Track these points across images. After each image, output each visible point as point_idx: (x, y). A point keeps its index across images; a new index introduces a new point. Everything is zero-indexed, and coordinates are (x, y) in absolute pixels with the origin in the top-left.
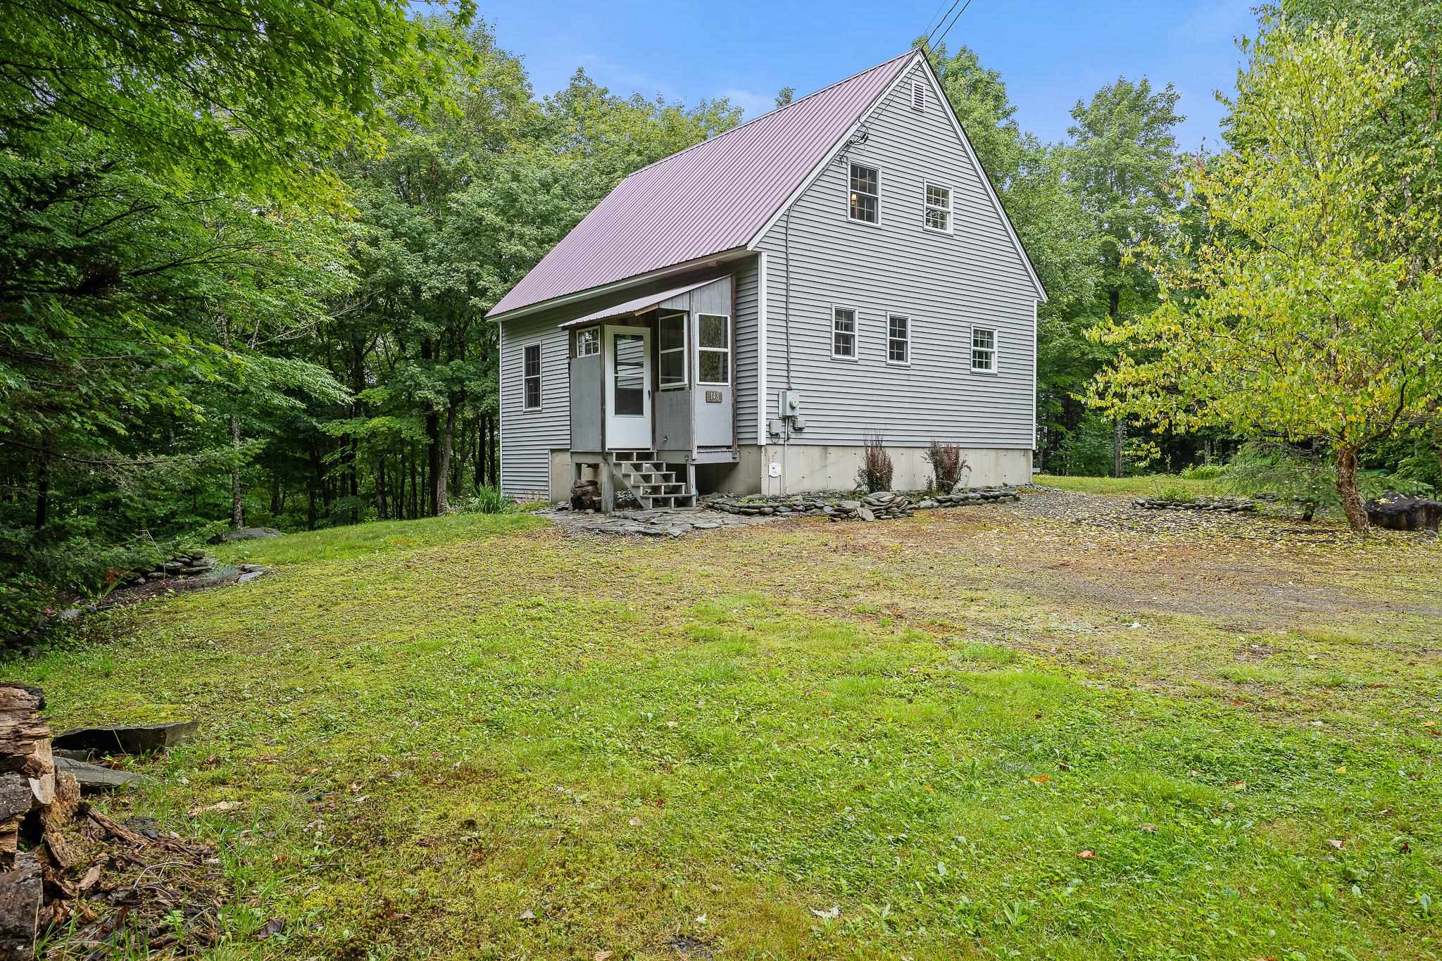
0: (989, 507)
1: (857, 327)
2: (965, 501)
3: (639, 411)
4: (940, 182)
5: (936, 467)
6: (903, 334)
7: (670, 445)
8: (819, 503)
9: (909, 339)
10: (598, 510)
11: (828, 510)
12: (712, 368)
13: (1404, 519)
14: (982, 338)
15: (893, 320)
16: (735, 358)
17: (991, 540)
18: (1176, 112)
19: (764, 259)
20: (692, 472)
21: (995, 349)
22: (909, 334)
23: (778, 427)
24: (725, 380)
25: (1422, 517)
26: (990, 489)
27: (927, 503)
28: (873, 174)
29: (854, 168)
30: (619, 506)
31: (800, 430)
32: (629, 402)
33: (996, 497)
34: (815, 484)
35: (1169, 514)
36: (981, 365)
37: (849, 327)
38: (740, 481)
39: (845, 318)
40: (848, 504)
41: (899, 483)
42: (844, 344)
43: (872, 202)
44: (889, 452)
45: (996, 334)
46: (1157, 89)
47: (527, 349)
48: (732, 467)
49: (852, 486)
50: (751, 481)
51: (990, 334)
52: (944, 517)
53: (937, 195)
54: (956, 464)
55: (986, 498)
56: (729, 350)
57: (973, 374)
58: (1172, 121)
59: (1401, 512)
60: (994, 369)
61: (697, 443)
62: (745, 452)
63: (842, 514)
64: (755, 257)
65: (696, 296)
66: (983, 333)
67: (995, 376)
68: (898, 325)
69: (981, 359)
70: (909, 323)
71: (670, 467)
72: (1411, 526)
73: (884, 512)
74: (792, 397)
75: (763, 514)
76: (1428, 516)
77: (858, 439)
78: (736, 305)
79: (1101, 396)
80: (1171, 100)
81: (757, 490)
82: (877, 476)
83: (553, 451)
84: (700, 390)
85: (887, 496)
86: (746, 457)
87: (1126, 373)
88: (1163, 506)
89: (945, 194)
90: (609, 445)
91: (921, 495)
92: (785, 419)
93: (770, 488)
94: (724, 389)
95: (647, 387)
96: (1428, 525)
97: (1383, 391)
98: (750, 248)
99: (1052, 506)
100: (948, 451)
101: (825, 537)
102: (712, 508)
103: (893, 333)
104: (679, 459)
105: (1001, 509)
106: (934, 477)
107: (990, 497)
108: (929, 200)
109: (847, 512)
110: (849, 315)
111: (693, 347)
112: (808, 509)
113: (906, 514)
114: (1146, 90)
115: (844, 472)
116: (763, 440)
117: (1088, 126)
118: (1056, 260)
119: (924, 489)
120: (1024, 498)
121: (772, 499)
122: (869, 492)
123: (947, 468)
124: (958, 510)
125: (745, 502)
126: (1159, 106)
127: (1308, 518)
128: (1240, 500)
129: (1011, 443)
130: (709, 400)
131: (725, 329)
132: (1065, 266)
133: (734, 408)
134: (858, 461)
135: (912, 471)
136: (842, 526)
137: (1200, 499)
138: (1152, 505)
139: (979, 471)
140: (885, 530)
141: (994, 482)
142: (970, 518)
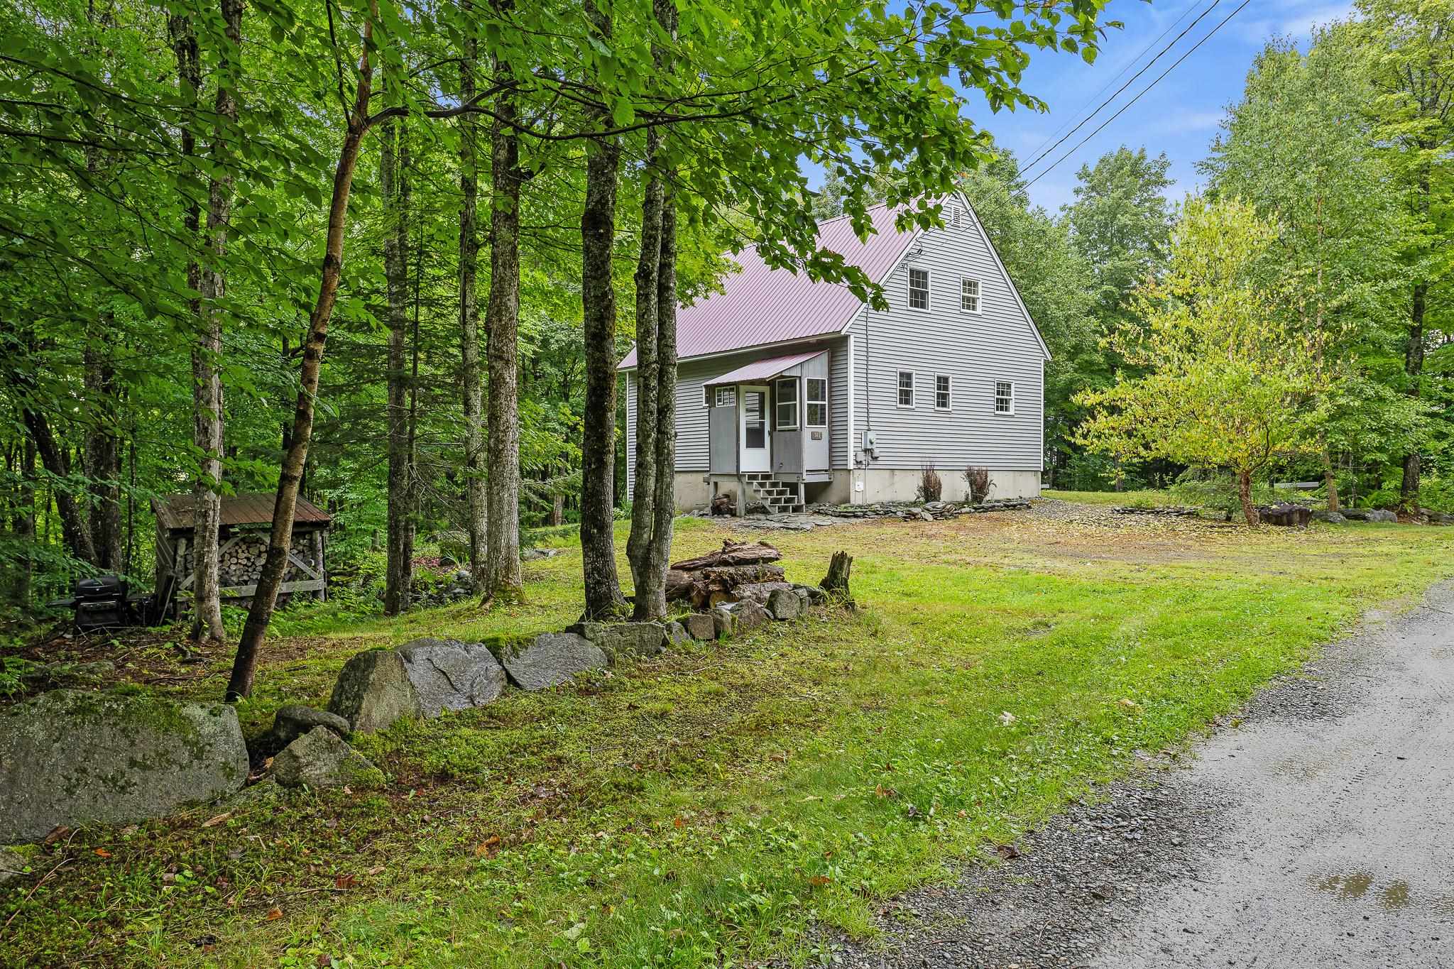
0: (1010, 512)
1: (914, 385)
2: (993, 508)
3: (763, 446)
4: (972, 277)
5: (971, 485)
6: (946, 388)
7: (785, 469)
8: (893, 509)
9: (950, 392)
10: (734, 515)
11: (899, 514)
12: (816, 415)
13: (1285, 518)
14: (1003, 389)
15: (939, 378)
16: (830, 409)
17: (1013, 531)
18: (1168, 176)
19: (852, 340)
20: (802, 488)
21: (1013, 397)
22: (950, 388)
23: (861, 457)
24: (824, 423)
25: (1296, 517)
26: (1009, 500)
27: (967, 509)
28: (925, 274)
29: (912, 271)
30: (750, 511)
31: (876, 458)
32: (755, 438)
33: (1015, 506)
34: (886, 497)
35: (1134, 517)
36: (1002, 409)
37: (909, 384)
38: (834, 495)
39: (906, 379)
40: (915, 510)
41: (945, 496)
42: (905, 397)
43: (924, 295)
44: (939, 474)
45: (1013, 386)
46: (1151, 156)
48: (827, 485)
49: (913, 498)
50: (843, 495)
51: (1009, 386)
52: (980, 518)
53: (970, 285)
54: (985, 482)
55: (1007, 506)
56: (826, 403)
57: (996, 415)
58: (1164, 183)
59: (1283, 514)
60: (1012, 412)
61: (806, 468)
62: (838, 474)
63: (911, 516)
64: (846, 338)
65: (806, 366)
66: (1003, 385)
67: (1012, 416)
68: (943, 382)
69: (1002, 404)
70: (950, 380)
71: (784, 485)
72: (1290, 523)
73: (940, 515)
74: (871, 436)
75: (856, 516)
76: (1301, 517)
77: (917, 464)
78: (831, 371)
79: (1085, 436)
80: (1163, 168)
81: (847, 500)
82: (930, 491)
84: (807, 431)
85: (940, 505)
86: (839, 478)
87: (1103, 421)
88: (1132, 512)
89: (976, 285)
90: (742, 469)
91: (962, 505)
92: (866, 451)
93: (856, 499)
94: (823, 430)
95: (767, 428)
96: (1300, 522)
97: (1256, 437)
98: (843, 333)
99: (1055, 513)
100: (979, 472)
101: (904, 531)
102: (819, 513)
103: (939, 388)
104: (793, 479)
105: (1018, 514)
106: (970, 491)
107: (1010, 506)
108: (964, 291)
109: (914, 515)
110: (909, 376)
111: (803, 401)
112: (886, 513)
113: (955, 516)
114: (1143, 158)
115: (908, 488)
116: (851, 465)
117: (1093, 188)
118: (1059, 314)
119: (963, 500)
120: (1035, 506)
121: (860, 507)
122: (927, 501)
123: (979, 485)
124: (989, 514)
125: (841, 508)
126: (1153, 171)
127: (1228, 519)
128: (1188, 508)
129: (1024, 465)
130: (813, 438)
131: (823, 388)
132: (1067, 319)
133: (831, 443)
134: (917, 480)
135: (955, 487)
136: (913, 524)
137: (1159, 506)
138: (1124, 511)
139: (1002, 487)
140: (943, 527)
141: (1013, 495)
142: (997, 520)
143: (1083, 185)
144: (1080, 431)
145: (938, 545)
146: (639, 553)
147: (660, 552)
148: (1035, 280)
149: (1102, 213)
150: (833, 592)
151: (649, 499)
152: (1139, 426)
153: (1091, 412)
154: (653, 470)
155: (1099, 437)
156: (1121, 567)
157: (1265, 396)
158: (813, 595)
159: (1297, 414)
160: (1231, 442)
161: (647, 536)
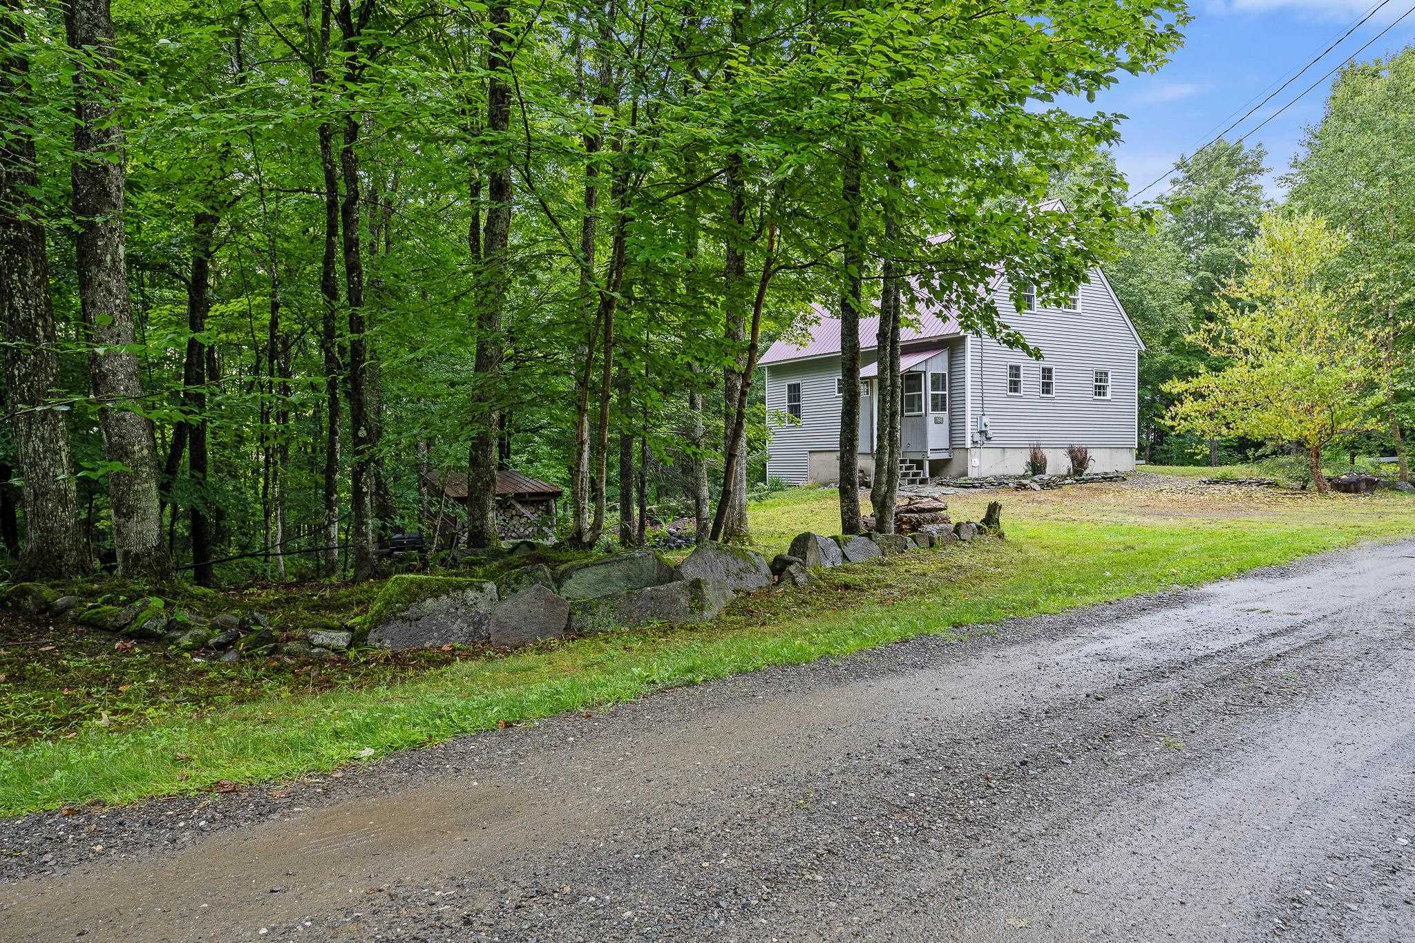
0: (1107, 483)
1: (1022, 375)
2: (1092, 480)
5: (1072, 460)
6: (1050, 378)
7: (912, 448)
8: (1006, 481)
9: (1054, 381)
10: (869, 487)
11: (1011, 485)
12: (938, 404)
13: (1352, 487)
14: (1101, 377)
15: (1044, 370)
16: (950, 396)
17: (1110, 498)
18: (1264, 164)
19: (968, 339)
20: (927, 464)
21: (1110, 383)
22: (1054, 377)
23: (977, 437)
24: (945, 410)
25: (1363, 485)
26: (1106, 473)
27: (1070, 481)
31: (989, 439)
33: (1111, 478)
34: (999, 471)
35: (1218, 487)
36: (1100, 395)
37: (1017, 376)
38: (954, 469)
39: (1015, 371)
40: (1025, 482)
41: (1050, 470)
42: (1014, 386)
44: (1044, 451)
45: (1110, 374)
47: (789, 386)
48: (946, 462)
49: (1022, 472)
50: (962, 470)
51: (1106, 374)
52: (1081, 488)
54: (1085, 458)
55: (1105, 478)
56: (947, 392)
57: (1095, 400)
59: (1352, 483)
60: (1108, 397)
61: (930, 447)
62: (956, 452)
63: (1022, 487)
64: (963, 337)
65: (930, 362)
66: (1101, 373)
67: (1109, 401)
68: (1047, 373)
69: (1100, 390)
70: (1054, 371)
71: (911, 461)
72: (1357, 491)
73: (1047, 485)
74: (986, 420)
75: (974, 487)
76: (1367, 485)
77: (1025, 443)
78: (951, 366)
79: (1173, 419)
81: (965, 474)
82: (1037, 466)
83: (810, 452)
84: (931, 416)
85: (1046, 478)
86: (958, 455)
87: (1189, 406)
88: (1217, 482)
90: (875, 449)
91: (1065, 477)
92: (981, 432)
93: (973, 474)
94: (945, 415)
96: (1366, 490)
98: (961, 333)
99: (1147, 484)
100: (1080, 450)
101: (1017, 498)
102: (942, 484)
103: (1044, 378)
104: (919, 457)
105: (1115, 485)
106: (1071, 466)
107: (1107, 478)
109: (1024, 485)
110: (1018, 368)
111: (927, 392)
112: (1000, 484)
113: (1059, 487)
114: (1241, 148)
115: (1017, 464)
116: (969, 445)
117: (1189, 178)
118: (1154, 304)
119: (1066, 473)
120: (1130, 479)
121: (977, 479)
122: (1034, 474)
123: (1079, 461)
124: (1088, 485)
125: (961, 480)
126: (1250, 160)
127: (1304, 488)
128: (1269, 478)
129: (1120, 443)
130: (936, 422)
131: (944, 380)
132: (1163, 308)
133: (951, 426)
134: (1026, 456)
135: (1058, 463)
136: (1024, 492)
137: (1242, 478)
138: (1210, 482)
139: (1099, 463)
140: (1049, 495)
141: (1110, 470)
142: (1095, 489)
143: (1180, 175)
144: (1169, 414)
145: (1047, 508)
146: (879, 499)
147: (892, 498)
148: (1132, 273)
149: (1199, 202)
150: (991, 527)
151: (885, 467)
152: (1221, 409)
153: (1179, 398)
154: (887, 450)
155: (1185, 420)
156: (1197, 521)
157: (1328, 384)
158: (979, 527)
159: (1357, 399)
160: (1301, 422)
161: (884, 488)
